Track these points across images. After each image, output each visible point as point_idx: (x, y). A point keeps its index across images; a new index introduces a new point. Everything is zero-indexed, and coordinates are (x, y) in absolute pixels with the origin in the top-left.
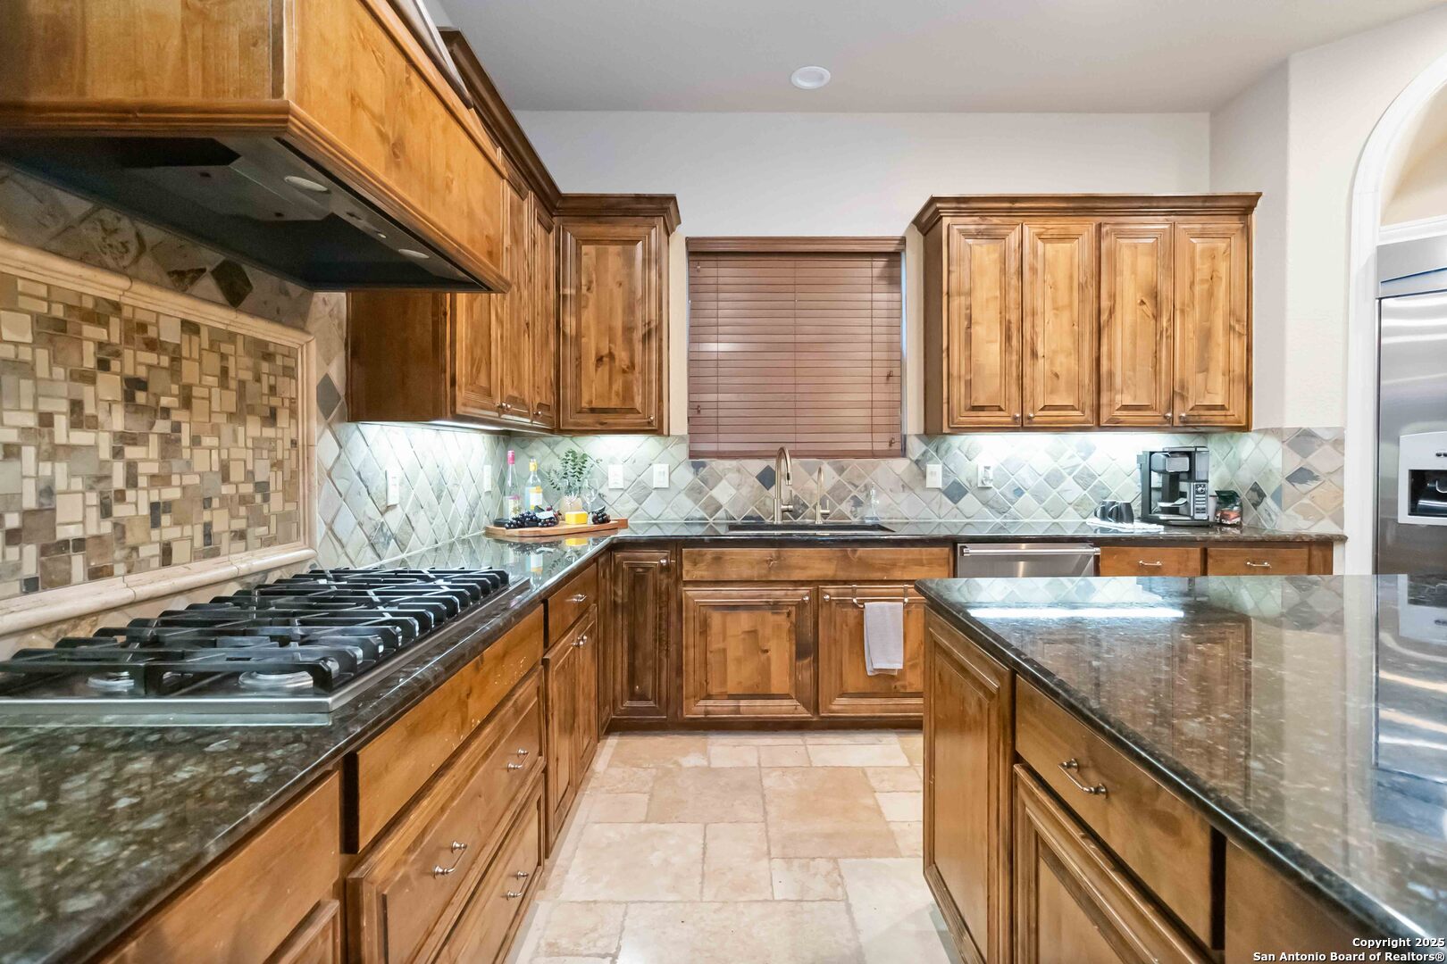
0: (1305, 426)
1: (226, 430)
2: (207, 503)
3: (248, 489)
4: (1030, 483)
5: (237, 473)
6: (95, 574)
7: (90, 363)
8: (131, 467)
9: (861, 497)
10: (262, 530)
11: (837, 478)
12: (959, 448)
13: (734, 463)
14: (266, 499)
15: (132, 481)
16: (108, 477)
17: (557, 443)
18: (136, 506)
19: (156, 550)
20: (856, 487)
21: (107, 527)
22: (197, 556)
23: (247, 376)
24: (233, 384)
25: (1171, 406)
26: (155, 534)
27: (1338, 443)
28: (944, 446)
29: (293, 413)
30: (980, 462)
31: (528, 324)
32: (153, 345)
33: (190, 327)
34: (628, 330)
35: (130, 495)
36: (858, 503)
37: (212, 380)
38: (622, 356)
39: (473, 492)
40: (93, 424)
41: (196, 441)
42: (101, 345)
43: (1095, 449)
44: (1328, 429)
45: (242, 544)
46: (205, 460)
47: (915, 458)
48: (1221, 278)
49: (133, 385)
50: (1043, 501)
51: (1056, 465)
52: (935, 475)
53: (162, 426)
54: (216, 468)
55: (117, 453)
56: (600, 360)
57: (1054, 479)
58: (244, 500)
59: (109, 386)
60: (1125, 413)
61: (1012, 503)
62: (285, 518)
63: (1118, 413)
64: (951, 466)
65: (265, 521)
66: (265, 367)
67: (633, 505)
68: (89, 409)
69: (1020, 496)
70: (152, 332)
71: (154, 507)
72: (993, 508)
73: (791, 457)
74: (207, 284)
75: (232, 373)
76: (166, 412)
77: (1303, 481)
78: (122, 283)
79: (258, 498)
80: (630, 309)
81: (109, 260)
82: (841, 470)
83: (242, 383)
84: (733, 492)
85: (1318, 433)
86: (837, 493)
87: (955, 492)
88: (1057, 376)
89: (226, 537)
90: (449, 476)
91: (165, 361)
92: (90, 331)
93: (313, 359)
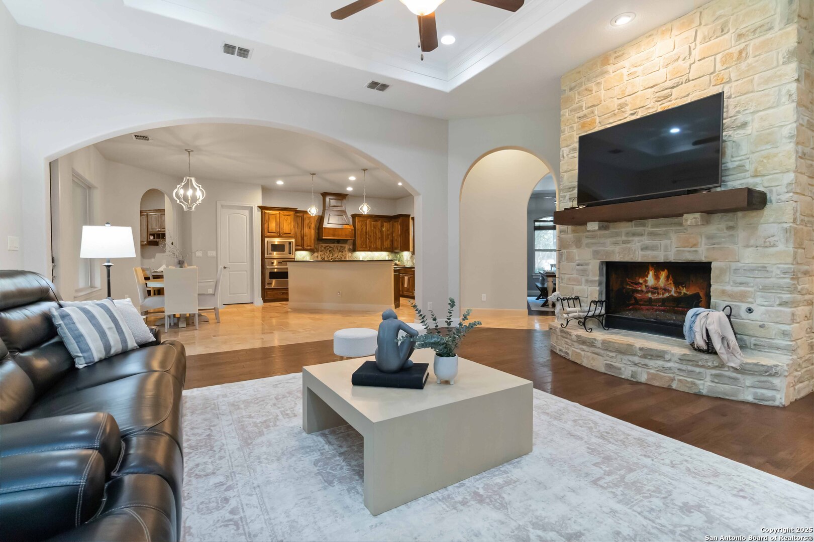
1: (338, 253)
3: (340, 258)
5: (339, 256)
14: (342, 259)
15: (330, 257)
23: (340, 249)
24: (338, 250)
29: (345, 252)
33: (334, 246)
40: (327, 253)
53: (332, 253)
55: (328, 255)
66: (342, 248)
67: (407, 263)
70: (331, 248)
74: (336, 243)
92: (327, 248)
93: (347, 247)
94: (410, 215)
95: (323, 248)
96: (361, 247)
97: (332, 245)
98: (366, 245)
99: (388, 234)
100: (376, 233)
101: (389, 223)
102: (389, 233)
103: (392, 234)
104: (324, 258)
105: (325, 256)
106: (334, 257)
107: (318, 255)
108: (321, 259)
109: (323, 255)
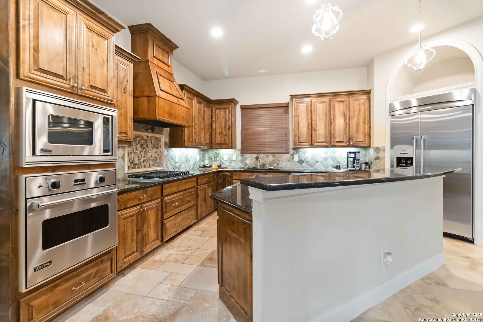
0: (378, 146)
1: (152, 150)
2: (150, 160)
3: (154, 158)
4: (320, 160)
5: (153, 156)
6: (138, 168)
7: (137, 143)
8: (141, 155)
9: (279, 163)
10: (156, 164)
11: (273, 158)
12: (302, 152)
13: (250, 155)
14: (157, 160)
15: (141, 157)
16: (139, 156)
17: (213, 151)
18: (142, 160)
19: (144, 166)
20: (278, 160)
21: (139, 162)
22: (148, 167)
23: (154, 142)
24: (153, 144)
25: (349, 141)
26: (144, 164)
27: (384, 150)
28: (298, 151)
29: (161, 147)
30: (307, 155)
31: (203, 128)
32: (144, 140)
33: (148, 136)
34: (225, 127)
36: (278, 164)
37: (150, 143)
38: (224, 133)
39: (194, 161)
40: (138, 150)
42: (138, 140)
43: (336, 152)
44: (382, 147)
45: (154, 166)
46: (149, 154)
47: (291, 154)
48: (362, 110)
49: (142, 145)
50: (323, 164)
51: (326, 156)
52: (296, 158)
53: (145, 150)
54: (151, 155)
55: (140, 153)
56: (220, 133)
57: (326, 159)
58: (154, 160)
59: (139, 145)
60: (337, 143)
61: (315, 165)
62: (160, 163)
63: (335, 143)
64: (300, 156)
65: (157, 163)
66: (157, 141)
67: (229, 164)
68: (137, 148)
69: (317, 163)
70: (143, 138)
71: (144, 160)
72: (310, 166)
73: (260, 154)
74: (150, 131)
76: (145, 148)
77: (377, 160)
78: (140, 132)
79: (156, 160)
80: (226, 123)
81: (139, 130)
82: (274, 157)
83: (154, 143)
84: (250, 161)
85: (380, 148)
86: (273, 162)
87: (301, 162)
88: (320, 135)
89: (152, 165)
90: (189, 157)
91: (145, 141)
92: (138, 139)
93: (163, 139)
94: (238, 102)
96: (189, 141)
99: (208, 124)
100: (200, 121)
102: (209, 122)
103: (212, 125)
104: (132, 159)
105: (135, 155)
106: (148, 157)
107: (124, 155)
108: (129, 161)
109: (131, 153)
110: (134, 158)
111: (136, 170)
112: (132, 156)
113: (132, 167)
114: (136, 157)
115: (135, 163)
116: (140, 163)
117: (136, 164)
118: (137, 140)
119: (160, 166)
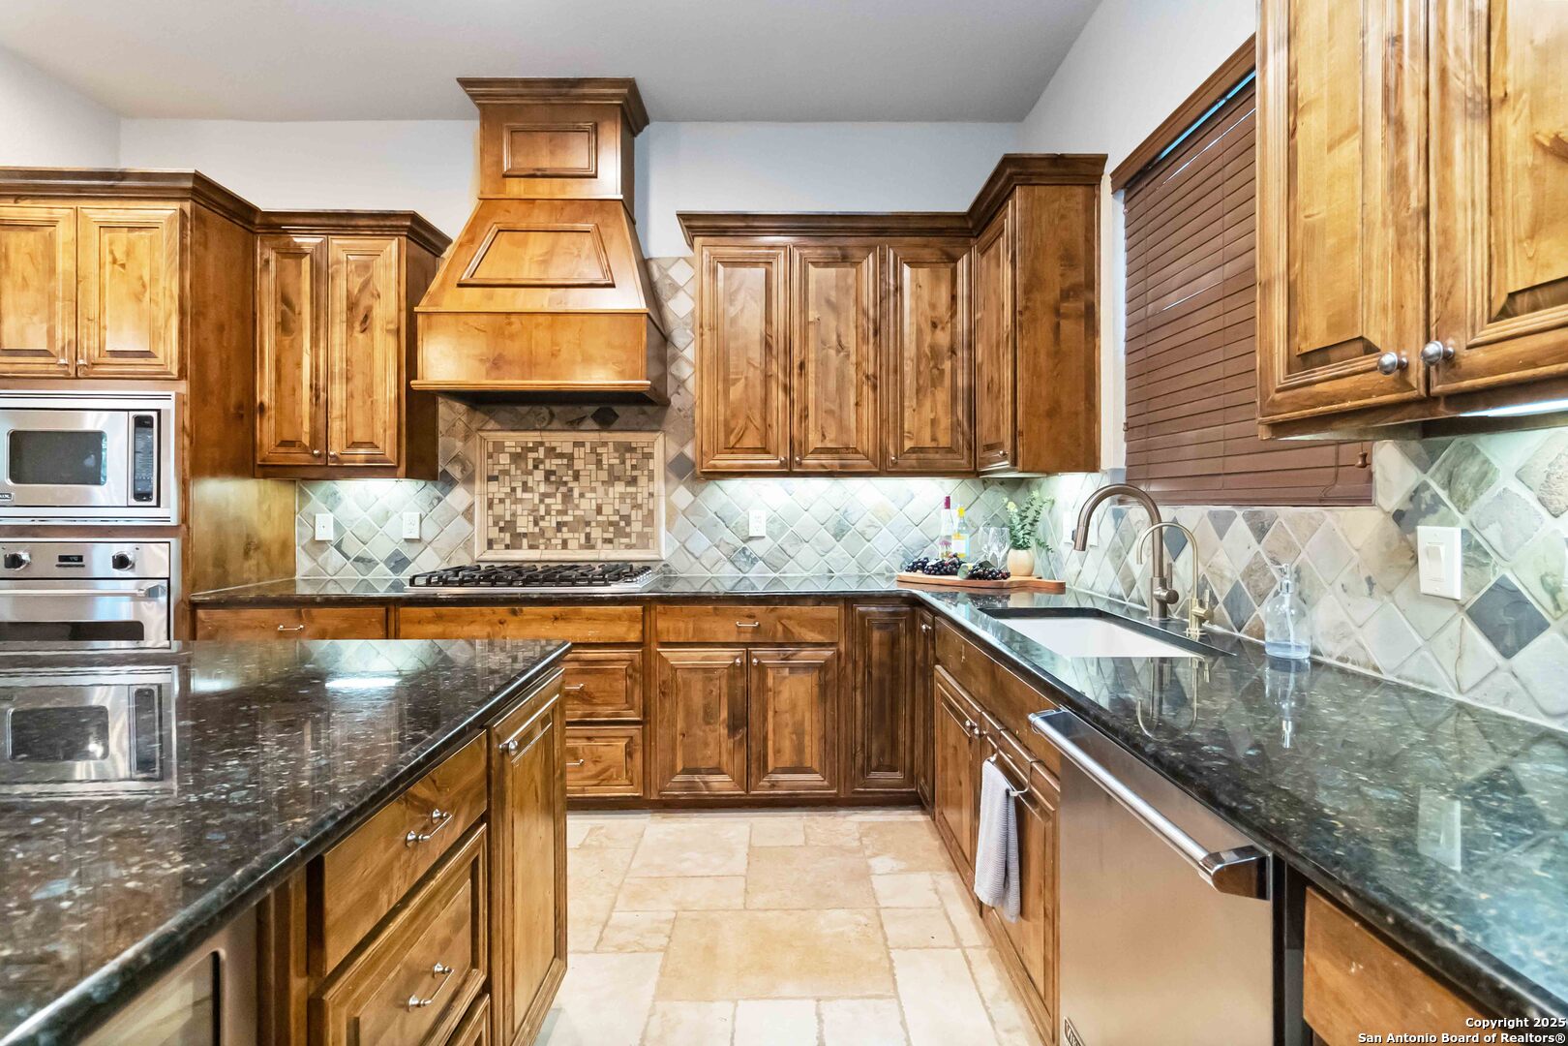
1: (601, 489)
2: (588, 524)
3: (617, 518)
5: (607, 510)
6: (531, 547)
7: (530, 467)
8: (548, 506)
10: (627, 540)
14: (628, 524)
15: (548, 512)
16: (538, 510)
18: (550, 522)
19: (560, 542)
21: (537, 530)
22: (581, 547)
23: (617, 461)
24: (605, 467)
26: (559, 535)
28: (1473, 468)
29: (651, 478)
32: (561, 456)
33: (577, 444)
35: (547, 518)
37: (593, 467)
40: (531, 490)
41: (582, 495)
42: (534, 459)
45: (610, 546)
46: (587, 505)
47: (1391, 507)
49: (549, 474)
52: (1445, 557)
53: (563, 489)
54: (594, 507)
55: (541, 501)
56: (988, 388)
58: (611, 524)
59: (539, 475)
62: (641, 535)
64: (1494, 533)
65: (628, 535)
66: (628, 455)
68: (530, 484)
70: (558, 450)
71: (558, 523)
74: (590, 423)
75: (605, 462)
76: (566, 483)
79: (622, 524)
81: (537, 426)
83: (611, 466)
87: (1505, 616)
89: (600, 542)
91: (566, 461)
92: (531, 455)
93: (661, 447)
94: (1101, 160)
95: (504, 459)
96: (732, 450)
97: (563, 441)
98: (765, 437)
99: (932, 348)
100: (841, 347)
101: (945, 272)
102: (943, 338)
103: (971, 346)
104: (508, 518)
105: (519, 506)
106: (577, 513)
107: (472, 505)
108: (496, 524)
109: (501, 501)
110: (514, 515)
111: (522, 554)
112: (505, 510)
113: (508, 541)
114: (525, 513)
115: (519, 530)
116: (542, 531)
117: (525, 535)
118: (526, 458)
119: (646, 547)
